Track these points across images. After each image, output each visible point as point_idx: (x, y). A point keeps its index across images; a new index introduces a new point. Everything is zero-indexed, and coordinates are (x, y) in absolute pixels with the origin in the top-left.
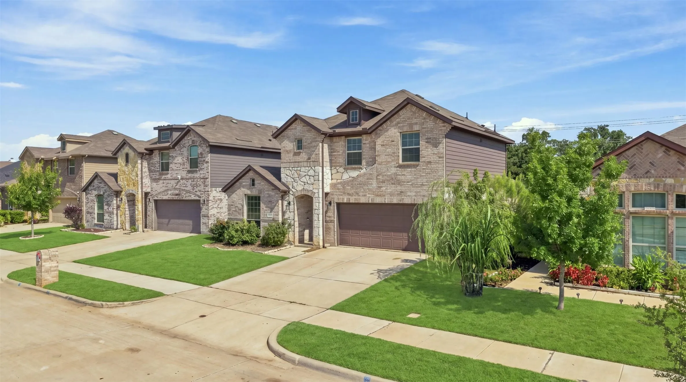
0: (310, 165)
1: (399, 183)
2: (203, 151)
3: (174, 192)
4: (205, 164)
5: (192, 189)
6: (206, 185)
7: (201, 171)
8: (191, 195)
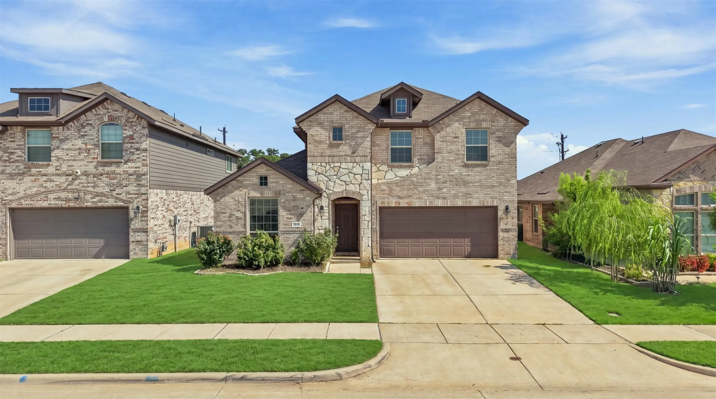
0: (355, 160)
1: (466, 183)
2: (134, 133)
3: (63, 195)
4: (139, 152)
5: (109, 191)
6: (141, 184)
7: (129, 164)
8: (108, 200)
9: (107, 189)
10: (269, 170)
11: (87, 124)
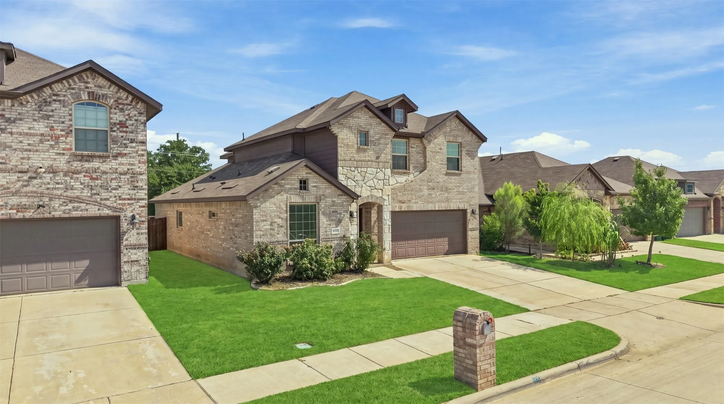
0: (378, 165)
1: (447, 190)
2: (127, 120)
3: (14, 200)
4: (134, 145)
5: (89, 194)
6: (137, 187)
7: (120, 159)
8: (87, 207)
9: (86, 193)
10: (310, 173)
11: (55, 100)
